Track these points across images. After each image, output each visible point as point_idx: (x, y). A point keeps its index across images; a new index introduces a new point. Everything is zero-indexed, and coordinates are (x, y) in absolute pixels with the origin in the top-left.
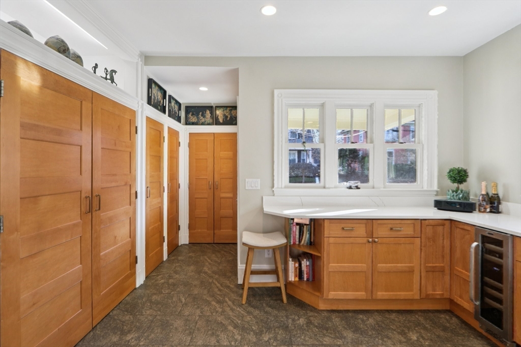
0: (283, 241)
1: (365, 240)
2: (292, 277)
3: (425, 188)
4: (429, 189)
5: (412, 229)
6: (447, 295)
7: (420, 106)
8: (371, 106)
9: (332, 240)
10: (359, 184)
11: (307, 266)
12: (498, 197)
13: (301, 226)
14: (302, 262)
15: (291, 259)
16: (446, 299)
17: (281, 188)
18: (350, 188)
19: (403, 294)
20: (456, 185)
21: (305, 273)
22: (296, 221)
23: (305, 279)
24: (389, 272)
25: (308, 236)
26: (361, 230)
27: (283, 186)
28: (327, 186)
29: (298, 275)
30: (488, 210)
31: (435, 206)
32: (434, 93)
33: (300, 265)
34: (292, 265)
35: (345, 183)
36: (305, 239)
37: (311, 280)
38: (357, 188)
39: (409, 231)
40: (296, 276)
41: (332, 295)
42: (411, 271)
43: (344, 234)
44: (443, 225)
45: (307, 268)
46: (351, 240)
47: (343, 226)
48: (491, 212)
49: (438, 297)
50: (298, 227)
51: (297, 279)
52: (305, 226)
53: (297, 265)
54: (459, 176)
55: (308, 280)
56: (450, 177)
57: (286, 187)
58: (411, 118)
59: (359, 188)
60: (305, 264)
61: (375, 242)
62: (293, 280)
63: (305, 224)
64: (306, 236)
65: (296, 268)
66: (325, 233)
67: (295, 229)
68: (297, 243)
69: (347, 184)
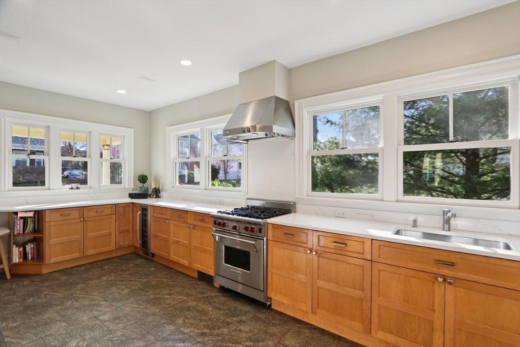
0: (7, 231)
1: (79, 220)
2: (16, 259)
3: (127, 187)
4: (129, 187)
5: (110, 210)
6: (131, 244)
7: (124, 136)
8: (90, 132)
9: (52, 223)
10: (79, 186)
11: (31, 248)
12: (159, 190)
13: (25, 219)
14: (27, 246)
15: (15, 246)
16: (130, 246)
17: (4, 191)
18: (72, 188)
19: (105, 249)
20: (142, 184)
21: (30, 254)
22: (20, 215)
23: (30, 258)
24: (96, 237)
25: (32, 225)
26: (76, 214)
27: (6, 189)
28: (51, 188)
29: (22, 257)
30: (154, 196)
31: (129, 197)
32: (132, 130)
33: (25, 249)
34: (16, 251)
35: (68, 185)
36: (30, 227)
37: (35, 257)
38: (78, 188)
39: (108, 211)
40: (20, 258)
41: (53, 260)
42: (110, 234)
43: (63, 218)
44: (129, 206)
45: (31, 250)
46: (68, 221)
47: (61, 213)
48: (156, 197)
49: (126, 246)
50: (22, 220)
51: (22, 260)
52: (29, 219)
53: (21, 249)
54: (143, 179)
55: (32, 258)
56: (139, 180)
57: (9, 190)
58: (118, 143)
59: (79, 189)
60: (30, 247)
61: (85, 220)
62: (17, 261)
63: (30, 217)
64: (30, 226)
65: (20, 252)
66: (46, 219)
67: (18, 222)
68: (21, 232)
69: (70, 186)
